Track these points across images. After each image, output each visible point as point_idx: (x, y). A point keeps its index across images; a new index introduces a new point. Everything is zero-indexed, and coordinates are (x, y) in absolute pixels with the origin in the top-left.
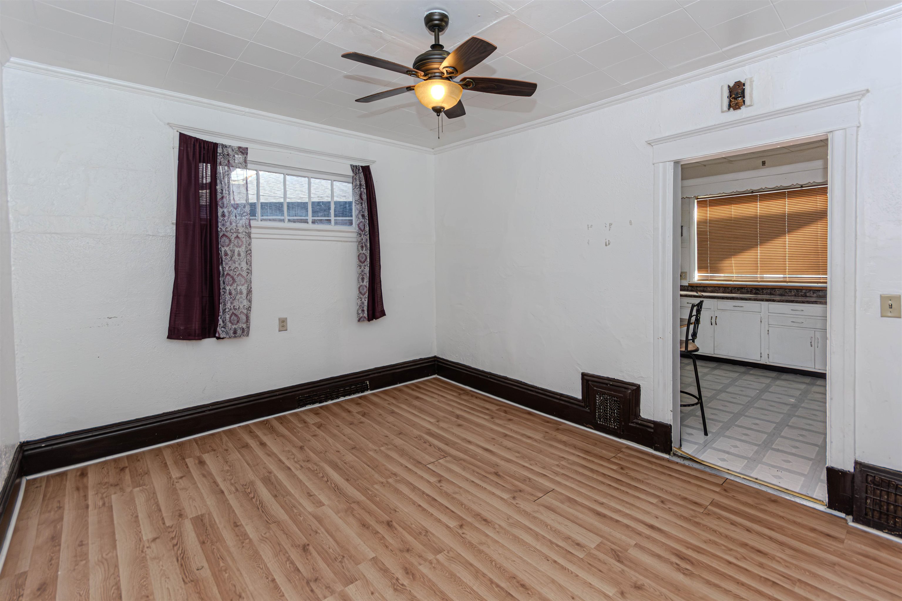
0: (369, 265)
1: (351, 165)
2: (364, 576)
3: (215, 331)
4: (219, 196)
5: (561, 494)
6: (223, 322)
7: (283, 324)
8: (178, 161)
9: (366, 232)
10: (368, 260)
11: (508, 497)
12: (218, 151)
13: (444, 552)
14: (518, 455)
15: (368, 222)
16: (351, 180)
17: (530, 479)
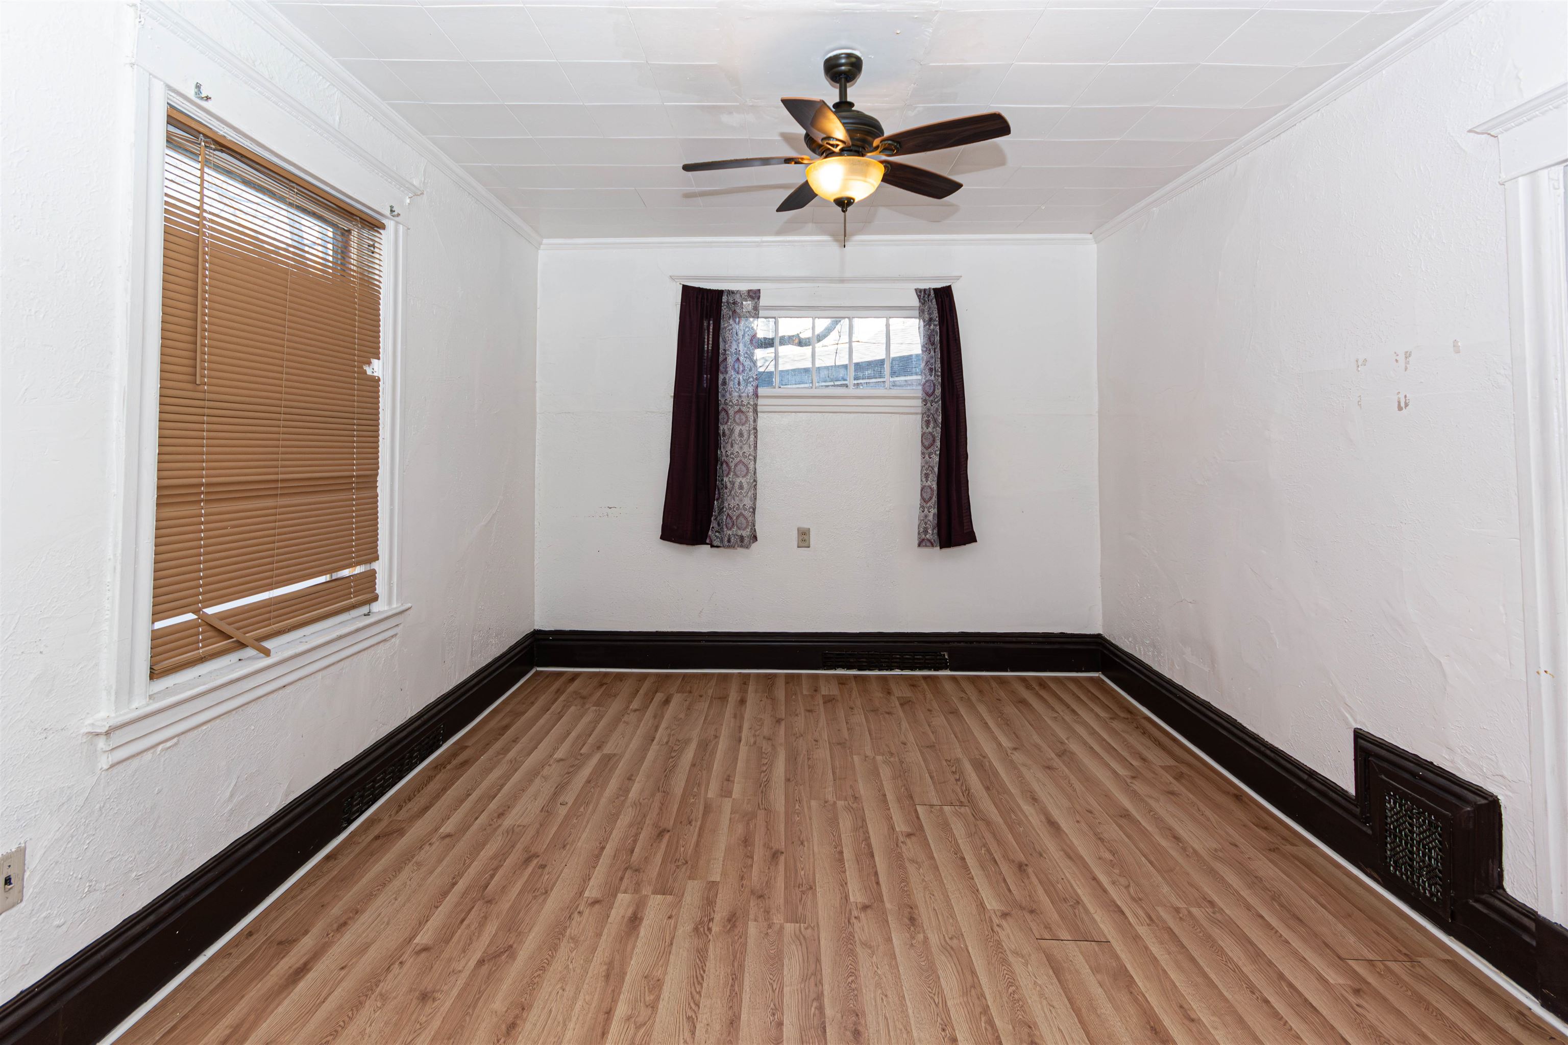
0: (938, 453)
1: (916, 290)
2: (683, 895)
3: (706, 535)
4: (721, 358)
5: (1117, 957)
6: (719, 525)
7: (804, 538)
8: (679, 321)
9: (937, 397)
10: (938, 443)
11: (996, 908)
12: (723, 300)
13: (802, 925)
14: (1108, 856)
15: (940, 380)
16: (917, 313)
17: (1078, 902)
